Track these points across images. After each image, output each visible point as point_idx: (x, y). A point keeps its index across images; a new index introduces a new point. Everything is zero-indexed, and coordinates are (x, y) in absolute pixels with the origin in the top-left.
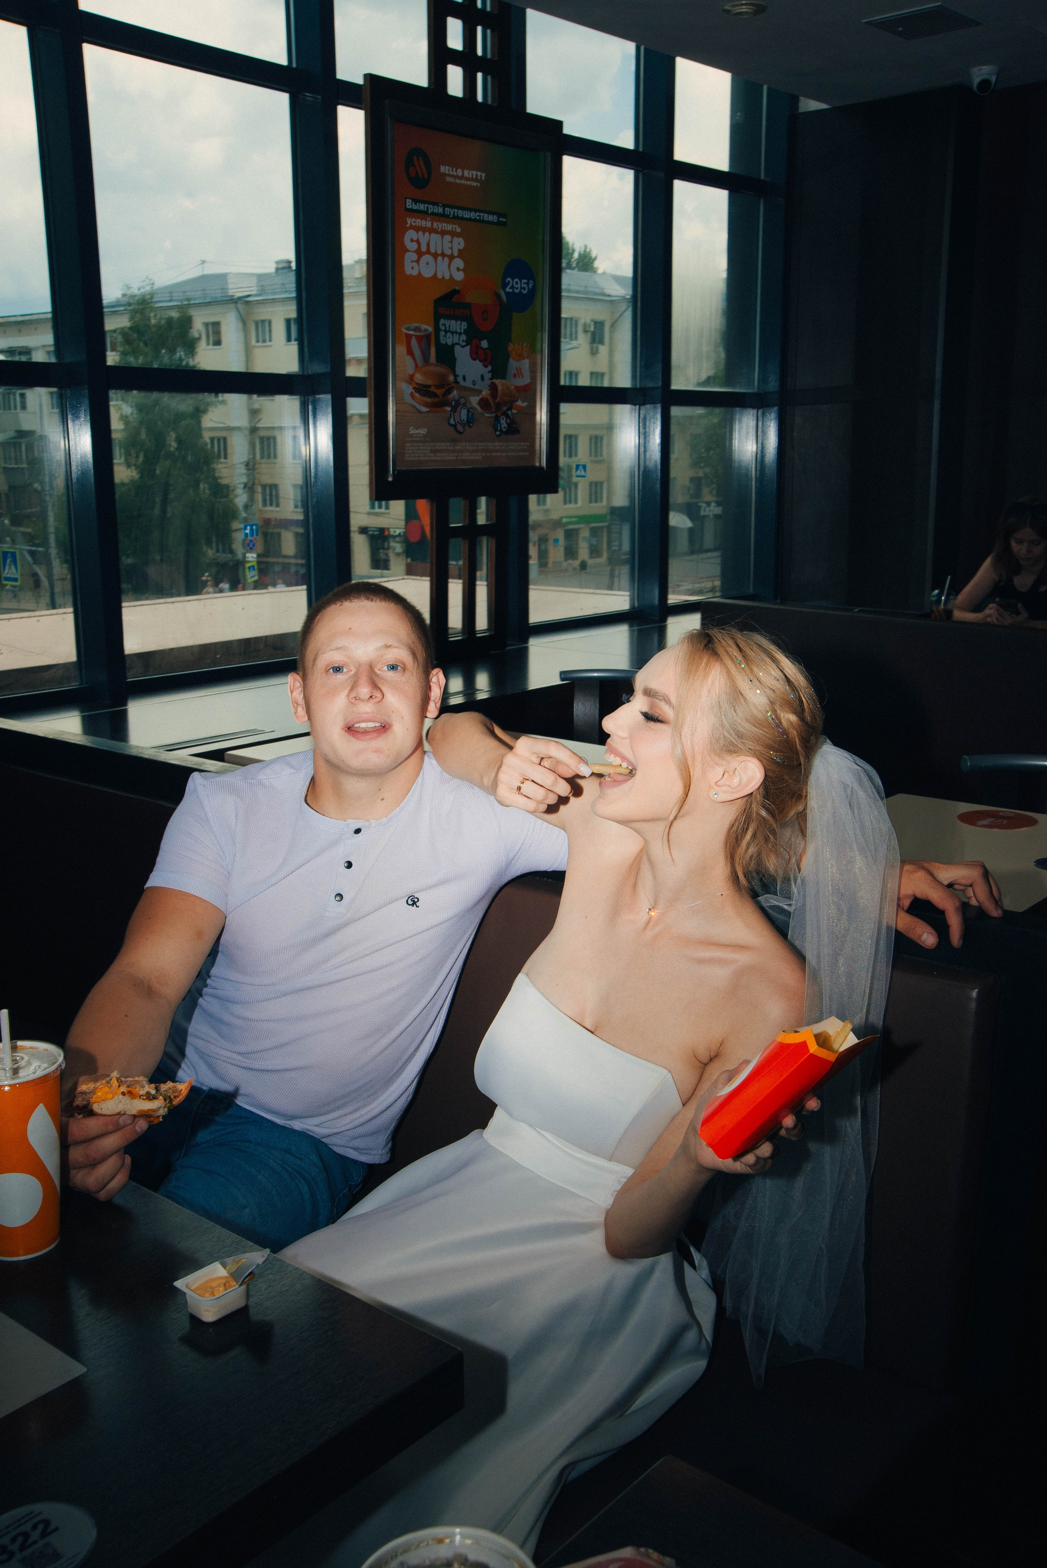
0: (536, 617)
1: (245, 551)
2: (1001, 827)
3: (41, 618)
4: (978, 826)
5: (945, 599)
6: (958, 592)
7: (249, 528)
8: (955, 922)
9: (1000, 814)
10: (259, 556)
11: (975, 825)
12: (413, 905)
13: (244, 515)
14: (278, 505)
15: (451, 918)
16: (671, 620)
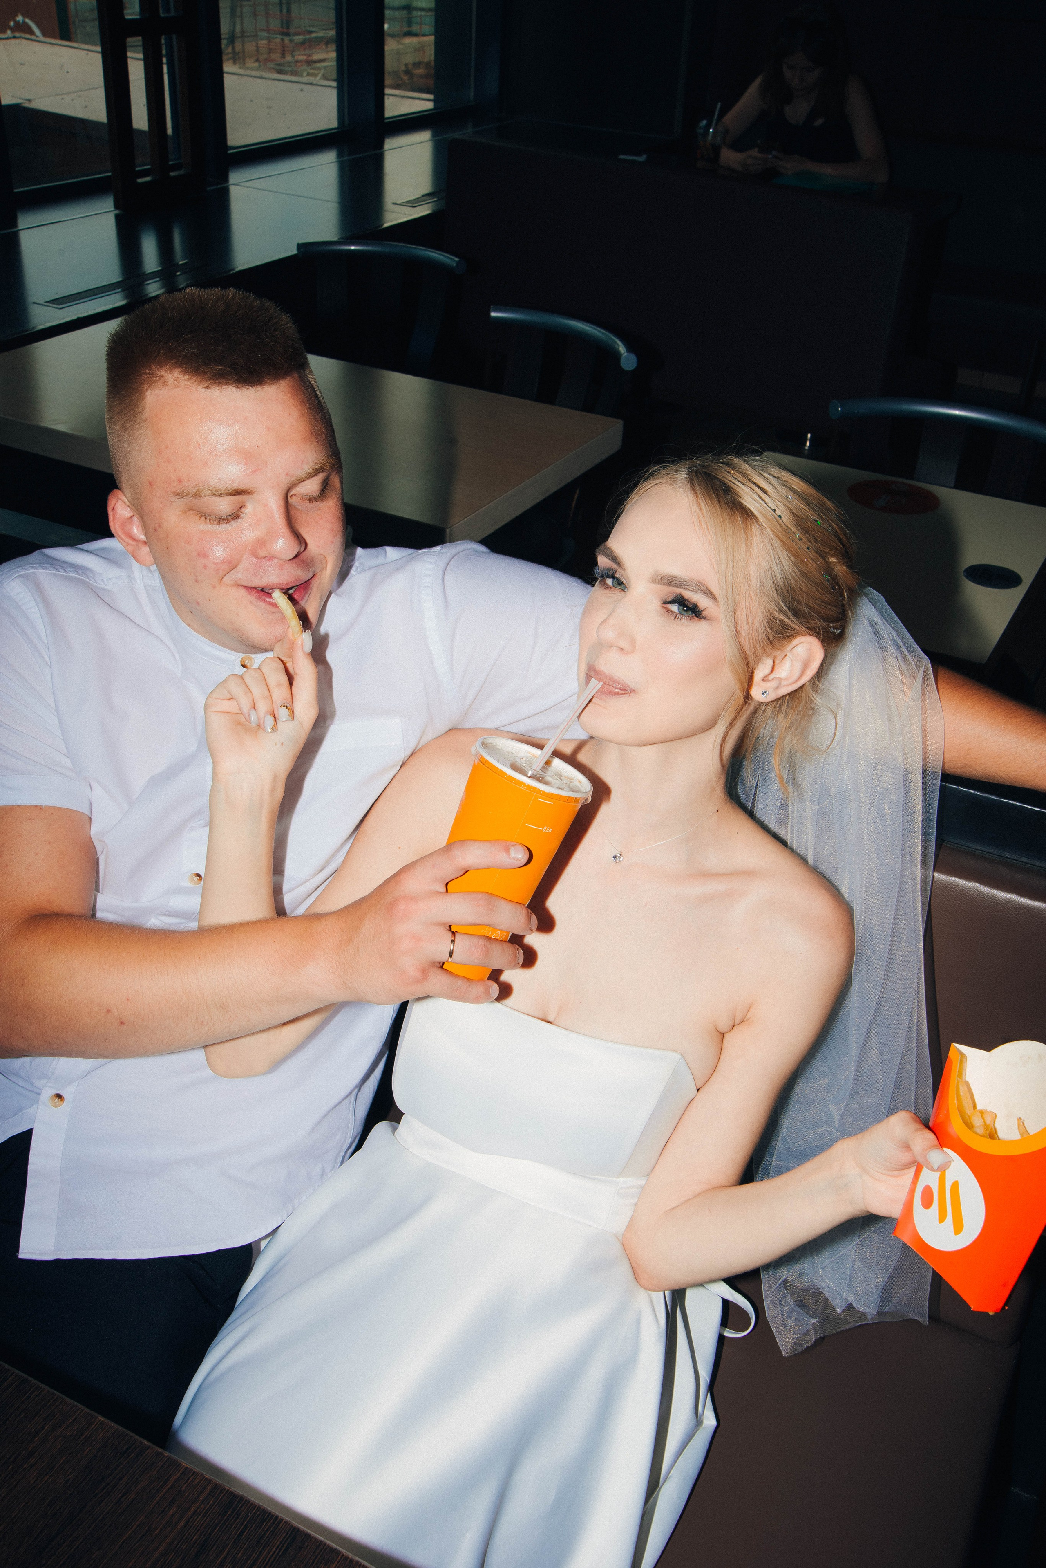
0: (234, 137)
2: (902, 511)
5: (714, 133)
9: (894, 487)
11: (873, 507)
16: (390, 144)
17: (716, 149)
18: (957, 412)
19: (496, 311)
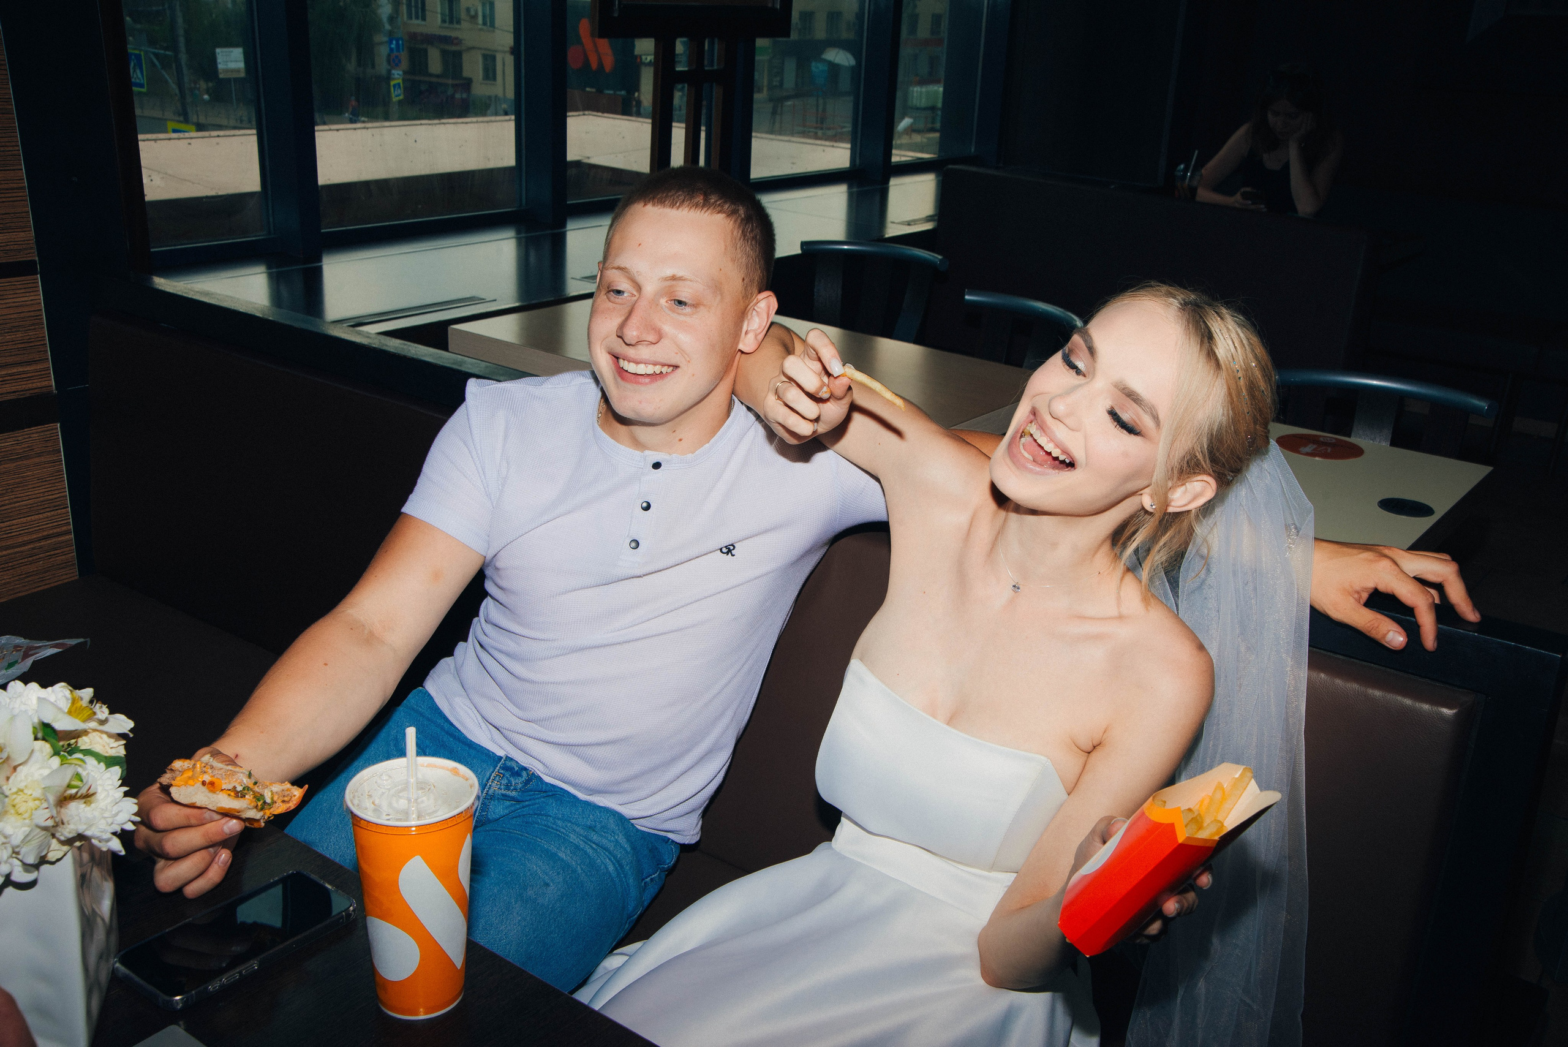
0: (758, 171)
1: (389, 67)
2: (1325, 456)
3: (193, 140)
4: (1302, 454)
5: (1191, 176)
6: (1203, 166)
7: (394, 42)
8: (1427, 621)
9: (1322, 439)
10: (405, 73)
11: (1299, 452)
12: (727, 553)
13: (387, 27)
14: (424, 19)
15: (772, 572)
16: (894, 182)
17: (1193, 191)
18: (1375, 382)
19: (970, 294)
